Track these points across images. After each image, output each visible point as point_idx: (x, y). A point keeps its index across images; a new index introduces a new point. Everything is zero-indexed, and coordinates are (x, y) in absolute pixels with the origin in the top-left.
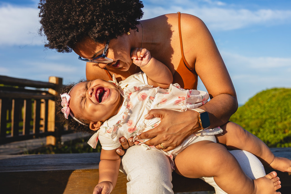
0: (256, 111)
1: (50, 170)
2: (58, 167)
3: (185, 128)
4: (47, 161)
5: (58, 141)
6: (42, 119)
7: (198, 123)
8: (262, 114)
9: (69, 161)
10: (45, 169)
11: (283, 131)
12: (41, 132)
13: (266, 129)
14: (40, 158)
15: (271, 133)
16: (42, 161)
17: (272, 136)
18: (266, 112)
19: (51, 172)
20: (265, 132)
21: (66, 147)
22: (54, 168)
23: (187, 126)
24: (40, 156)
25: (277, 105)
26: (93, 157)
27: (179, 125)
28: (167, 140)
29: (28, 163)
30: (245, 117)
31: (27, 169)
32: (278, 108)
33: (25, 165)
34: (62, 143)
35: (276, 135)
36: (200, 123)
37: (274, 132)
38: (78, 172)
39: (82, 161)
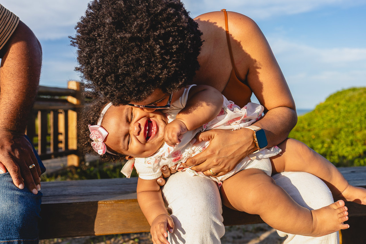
0: (328, 118)
1: (76, 201)
2: (86, 197)
3: (239, 149)
4: (71, 190)
5: (82, 160)
6: (61, 134)
7: (254, 143)
8: (336, 121)
9: (98, 190)
10: (70, 200)
11: (363, 142)
12: (60, 151)
13: (342, 141)
14: (62, 186)
15: (347, 145)
16: (65, 190)
17: (349, 149)
18: (341, 118)
19: (77, 204)
20: (340, 144)
21: (92, 169)
22: (81, 199)
23: (241, 148)
24: (63, 184)
25: (356, 109)
26: (127, 184)
27: (232, 146)
28: (218, 164)
29: (49, 193)
30: (315, 126)
31: (48, 201)
32: (356, 114)
33: (46, 195)
34: (87, 164)
35: (354, 147)
36: (255, 143)
37: (352, 144)
38: (109, 204)
39: (114, 189)
